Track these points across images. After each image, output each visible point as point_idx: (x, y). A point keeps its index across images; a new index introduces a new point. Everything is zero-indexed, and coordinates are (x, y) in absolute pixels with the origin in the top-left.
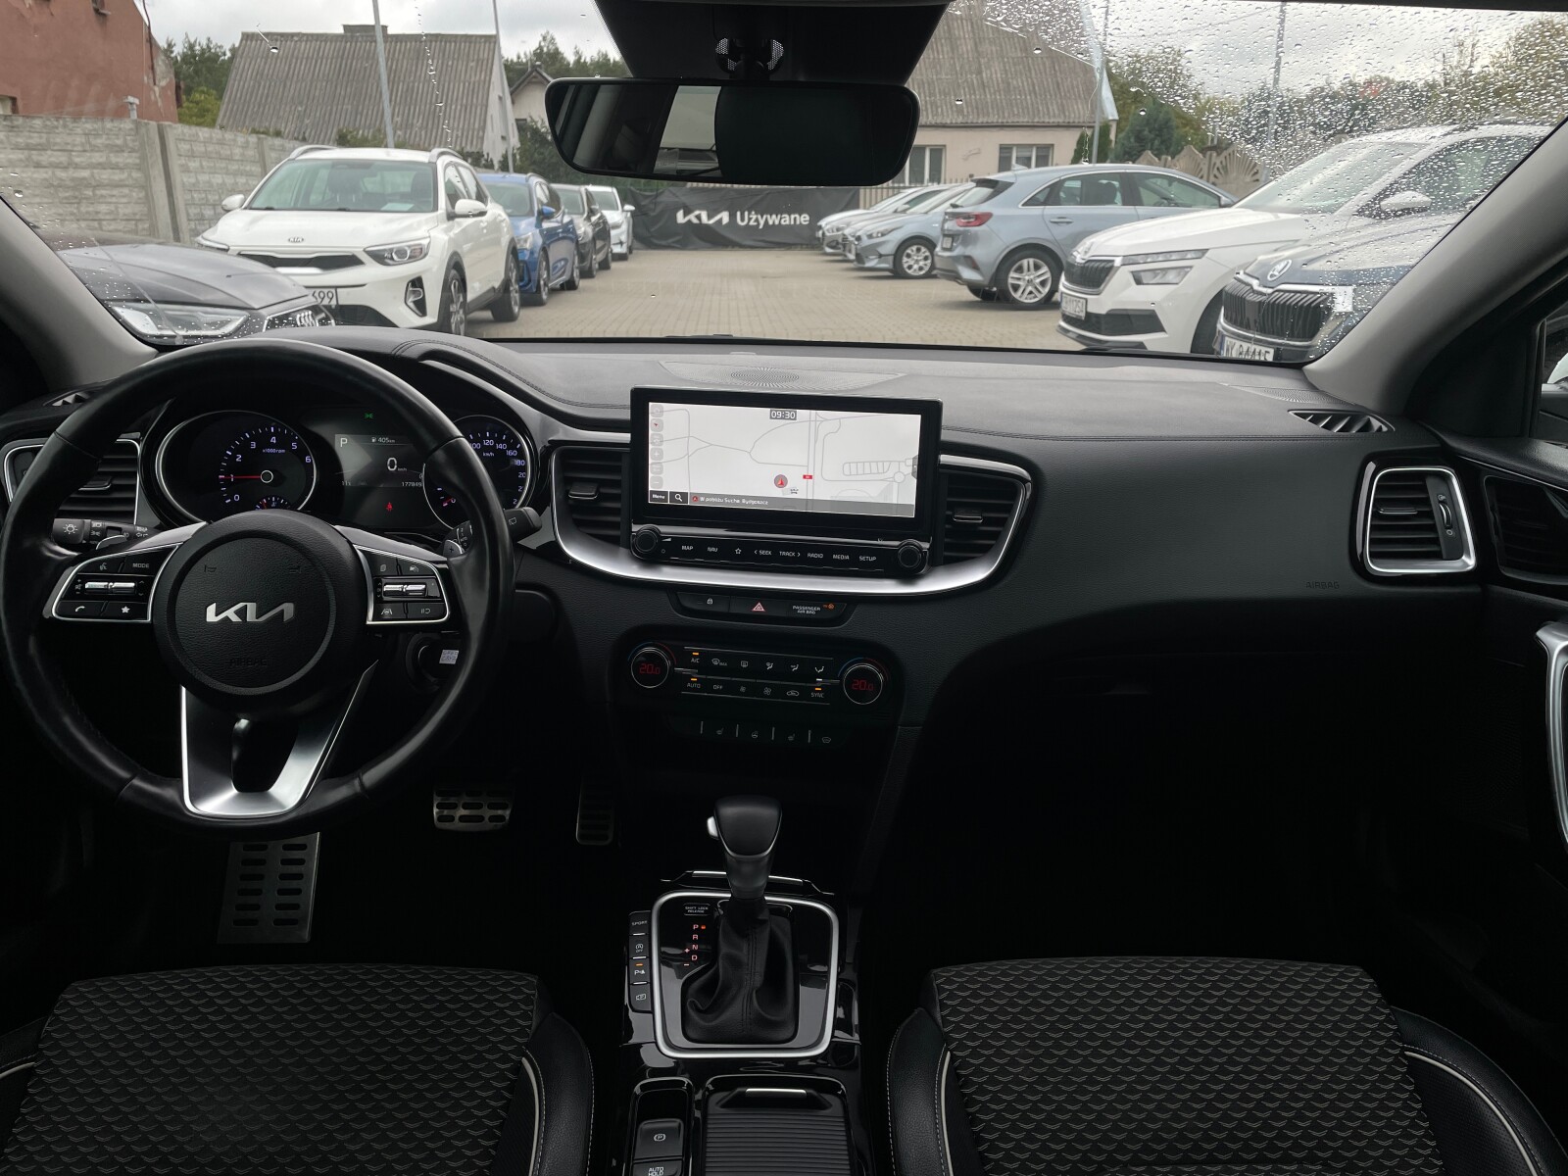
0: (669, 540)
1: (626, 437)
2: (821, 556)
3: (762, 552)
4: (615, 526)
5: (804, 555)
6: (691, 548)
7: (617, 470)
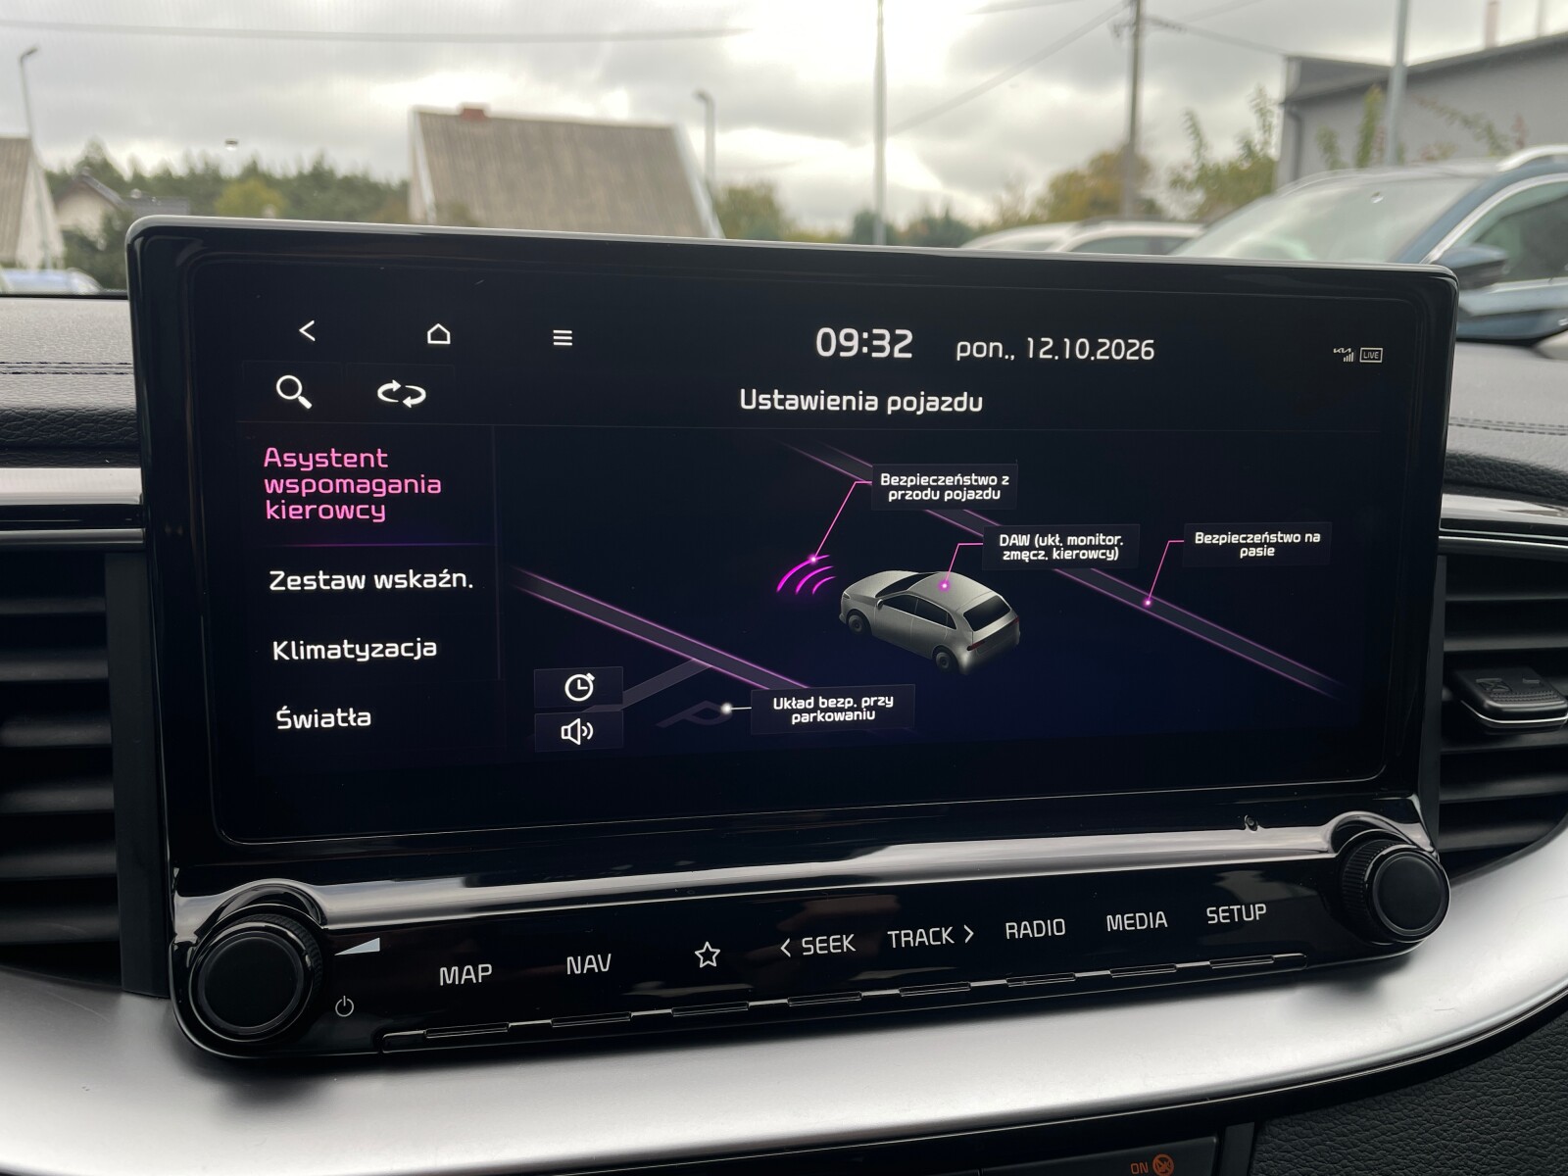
0: (373, 946)
1: (122, 483)
2: (1055, 927)
3: (814, 946)
4: (93, 893)
5: (990, 931)
6: (484, 970)
7: (87, 634)
